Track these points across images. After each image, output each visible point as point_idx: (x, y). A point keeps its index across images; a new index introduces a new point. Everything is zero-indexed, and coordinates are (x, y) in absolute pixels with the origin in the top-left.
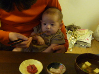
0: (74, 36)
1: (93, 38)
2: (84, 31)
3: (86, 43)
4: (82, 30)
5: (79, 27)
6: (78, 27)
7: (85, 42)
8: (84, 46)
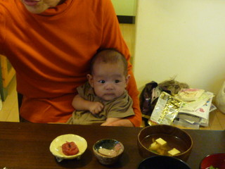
0: (172, 103)
1: (215, 108)
2: (195, 93)
3: (198, 117)
4: (191, 90)
5: (185, 85)
6: (182, 84)
7: (196, 116)
8: (194, 124)
